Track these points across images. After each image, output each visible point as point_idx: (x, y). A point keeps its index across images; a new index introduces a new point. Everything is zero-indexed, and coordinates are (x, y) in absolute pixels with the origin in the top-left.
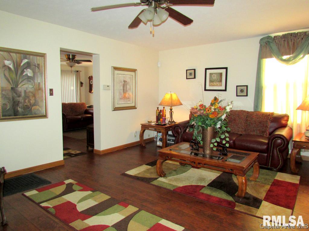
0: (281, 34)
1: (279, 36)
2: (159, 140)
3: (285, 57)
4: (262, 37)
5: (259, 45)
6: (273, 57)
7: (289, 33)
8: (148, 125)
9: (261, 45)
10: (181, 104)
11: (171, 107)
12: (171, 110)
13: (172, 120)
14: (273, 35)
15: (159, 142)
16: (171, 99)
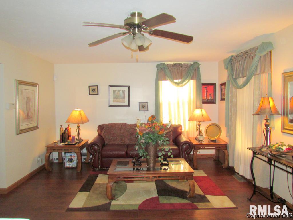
0: (172, 63)
1: (171, 64)
2: (68, 161)
3: (176, 81)
4: (158, 63)
5: (156, 69)
6: (168, 80)
7: (178, 63)
8: (54, 146)
9: (158, 70)
10: (88, 121)
11: (78, 124)
12: (78, 127)
13: (80, 138)
14: (166, 63)
15: (68, 163)
16: (80, 116)
